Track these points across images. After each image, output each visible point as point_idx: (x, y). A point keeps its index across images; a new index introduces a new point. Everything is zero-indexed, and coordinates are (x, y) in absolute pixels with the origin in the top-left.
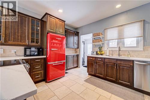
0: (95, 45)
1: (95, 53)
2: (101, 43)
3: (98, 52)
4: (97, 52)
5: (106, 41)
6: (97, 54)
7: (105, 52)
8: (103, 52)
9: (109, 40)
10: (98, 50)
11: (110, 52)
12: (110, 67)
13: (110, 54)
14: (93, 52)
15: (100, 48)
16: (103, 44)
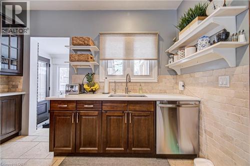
0: (77, 69)
1: (77, 88)
2: (91, 64)
3: (86, 87)
4: (81, 86)
5: (103, 61)
6: (82, 90)
7: (101, 85)
8: (96, 86)
9: (108, 60)
10: (85, 80)
11: (111, 84)
12: (113, 122)
13: (111, 91)
14: (72, 87)
15: (90, 77)
16: (97, 67)
